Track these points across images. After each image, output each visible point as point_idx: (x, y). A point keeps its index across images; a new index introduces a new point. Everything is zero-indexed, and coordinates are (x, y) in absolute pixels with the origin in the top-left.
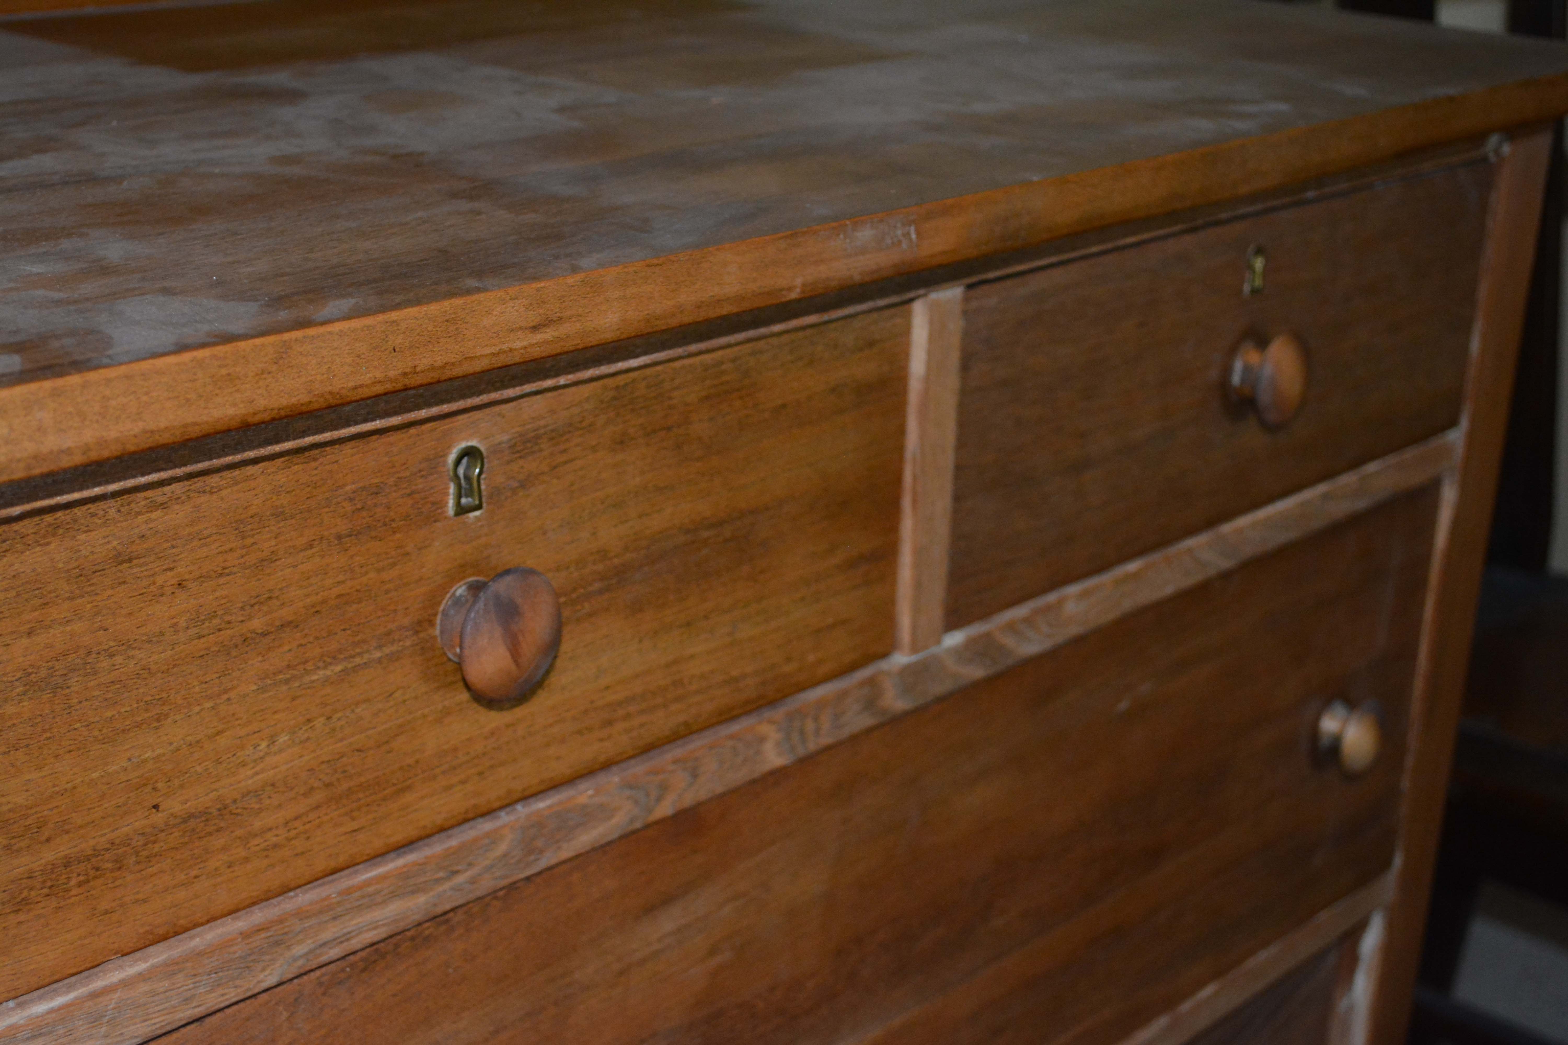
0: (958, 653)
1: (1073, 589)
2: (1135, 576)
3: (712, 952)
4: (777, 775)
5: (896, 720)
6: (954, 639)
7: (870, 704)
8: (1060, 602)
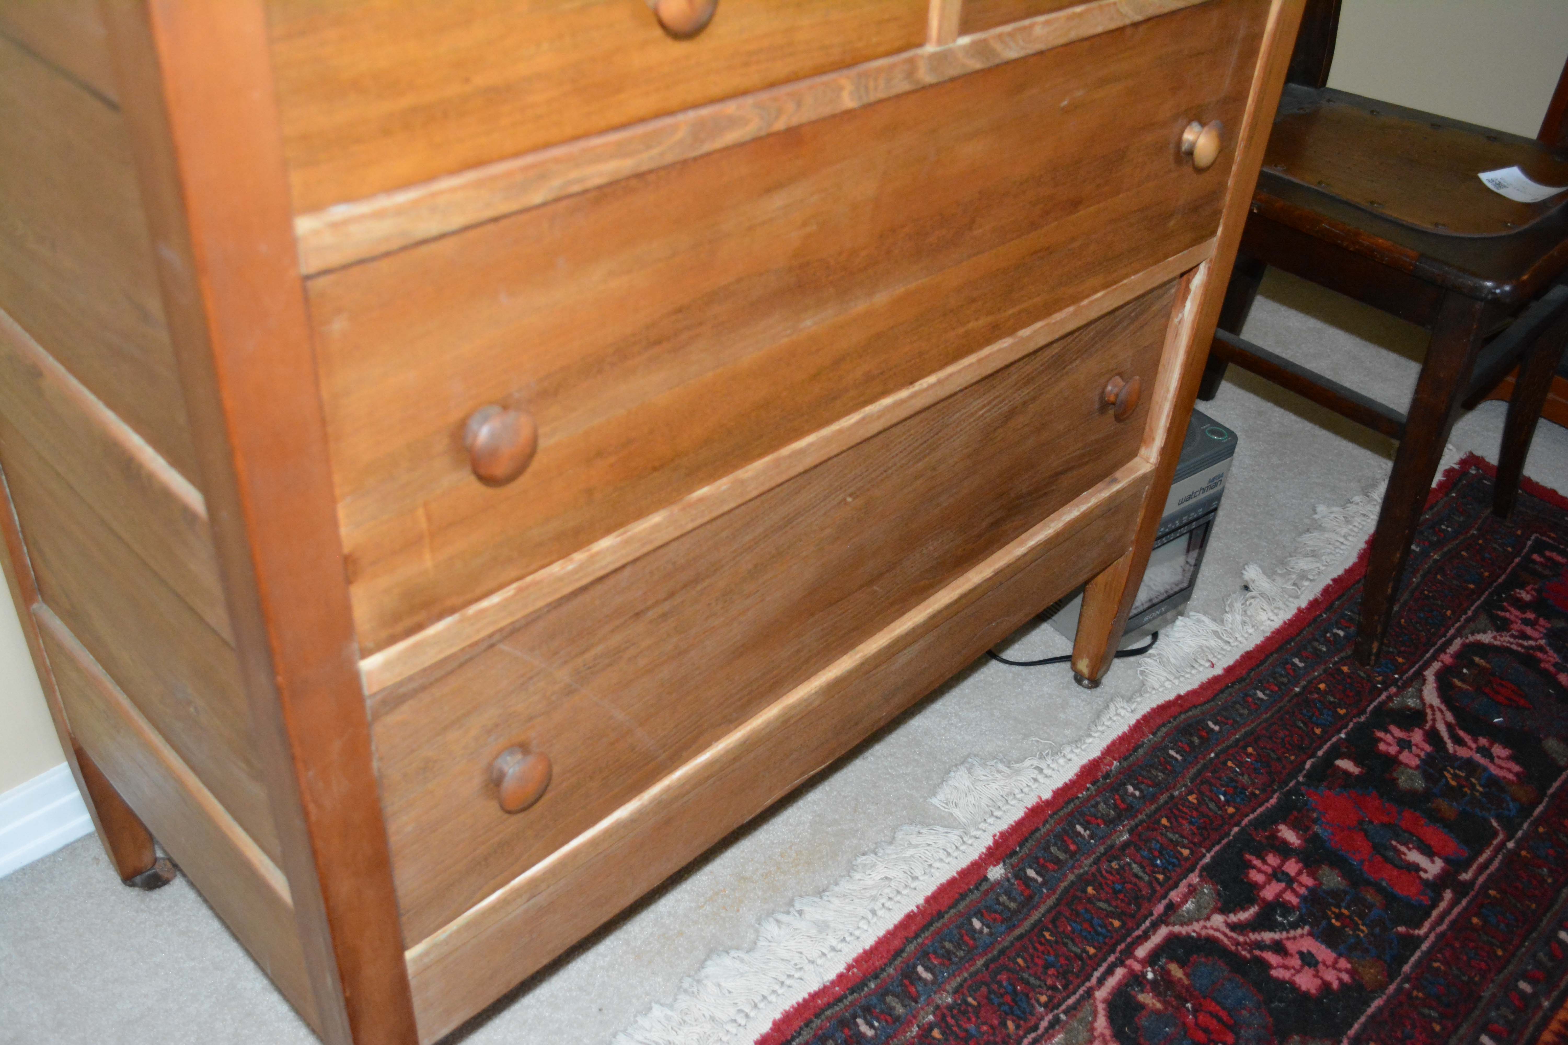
0: (967, 49)
1: (1041, 19)
2: (1080, 15)
3: (804, 224)
4: (849, 114)
5: (925, 88)
6: (965, 40)
7: (910, 74)
8: (1031, 27)
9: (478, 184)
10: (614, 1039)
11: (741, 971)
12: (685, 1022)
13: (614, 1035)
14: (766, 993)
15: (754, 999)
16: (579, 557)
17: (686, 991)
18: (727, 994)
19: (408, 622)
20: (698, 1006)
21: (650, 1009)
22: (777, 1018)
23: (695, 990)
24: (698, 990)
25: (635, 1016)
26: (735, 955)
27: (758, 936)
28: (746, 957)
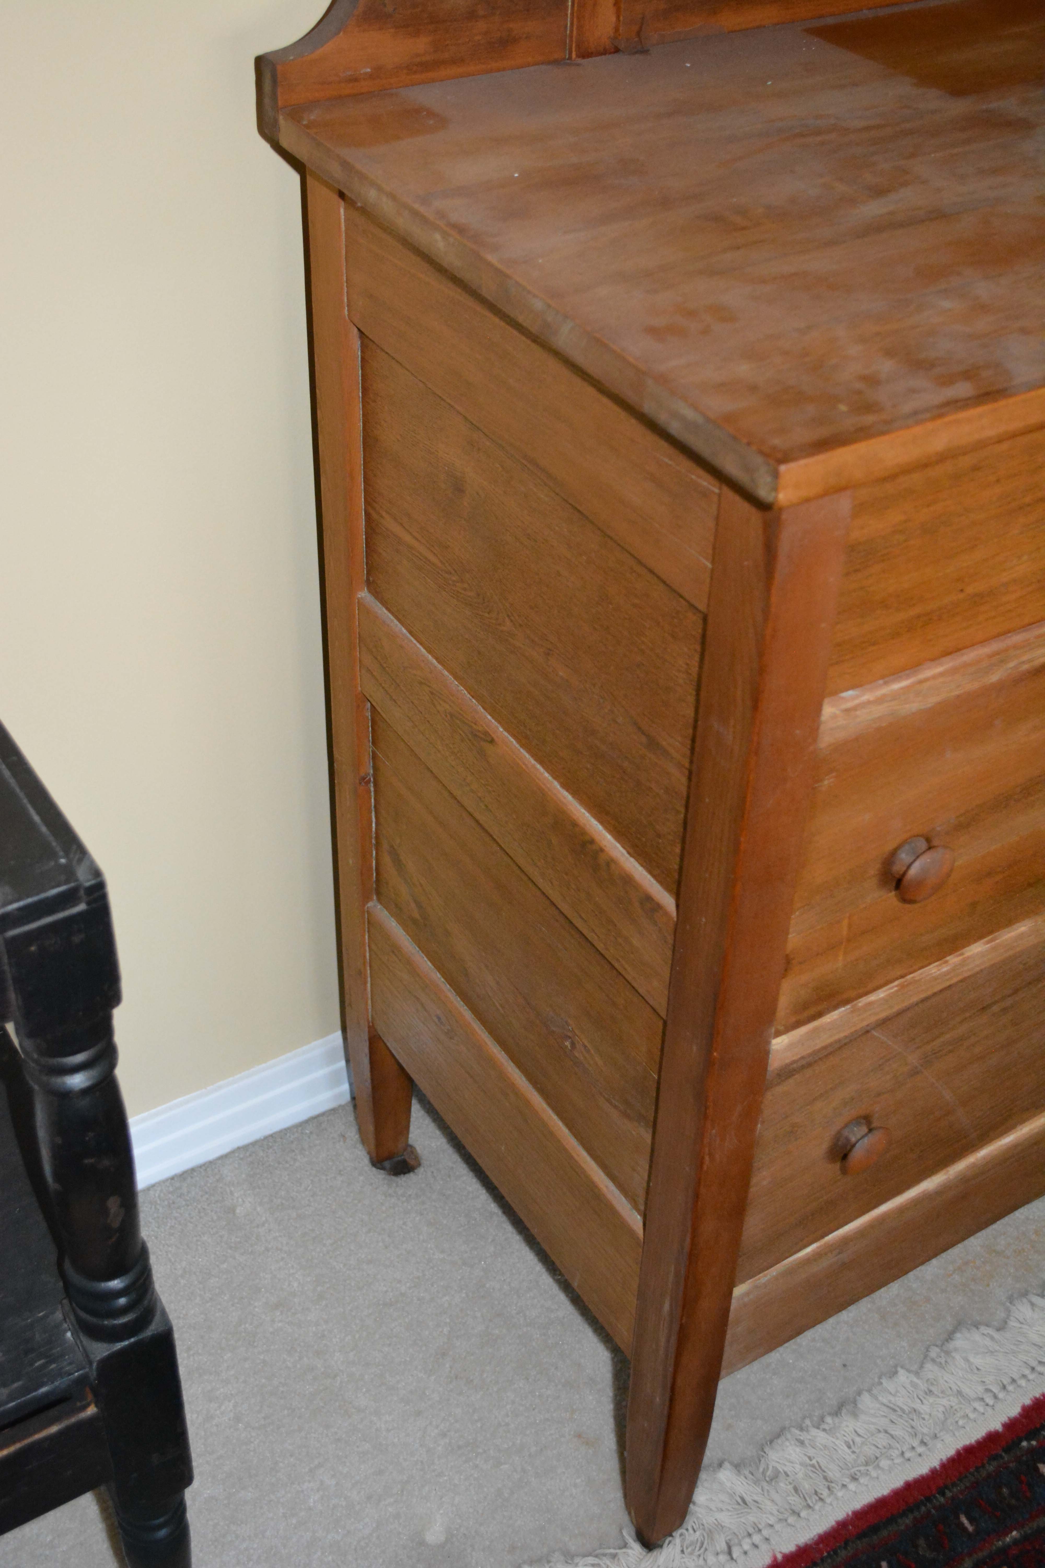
9: (954, 671)
10: (858, 1398)
11: (991, 1349)
12: (931, 1391)
13: (859, 1393)
14: (1016, 1376)
15: (1003, 1380)
16: (953, 960)
17: (933, 1360)
18: (976, 1371)
19: (812, 1011)
20: (945, 1378)
21: (896, 1373)
22: (1026, 1404)
23: (943, 1361)
24: (946, 1362)
25: (880, 1378)
26: (985, 1332)
27: (1008, 1316)
28: (996, 1335)
